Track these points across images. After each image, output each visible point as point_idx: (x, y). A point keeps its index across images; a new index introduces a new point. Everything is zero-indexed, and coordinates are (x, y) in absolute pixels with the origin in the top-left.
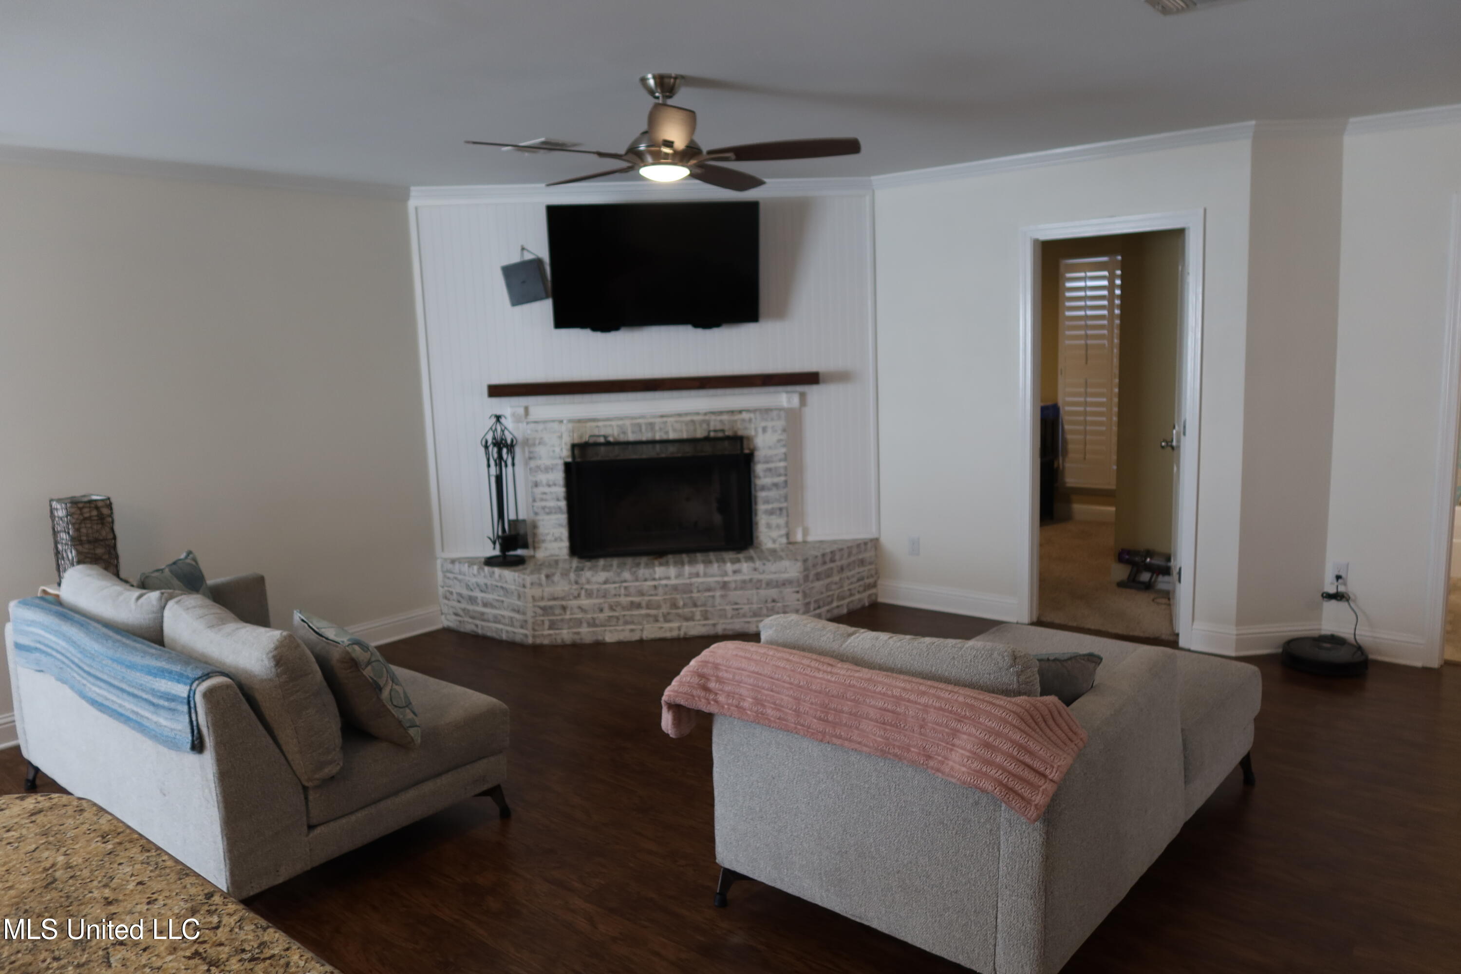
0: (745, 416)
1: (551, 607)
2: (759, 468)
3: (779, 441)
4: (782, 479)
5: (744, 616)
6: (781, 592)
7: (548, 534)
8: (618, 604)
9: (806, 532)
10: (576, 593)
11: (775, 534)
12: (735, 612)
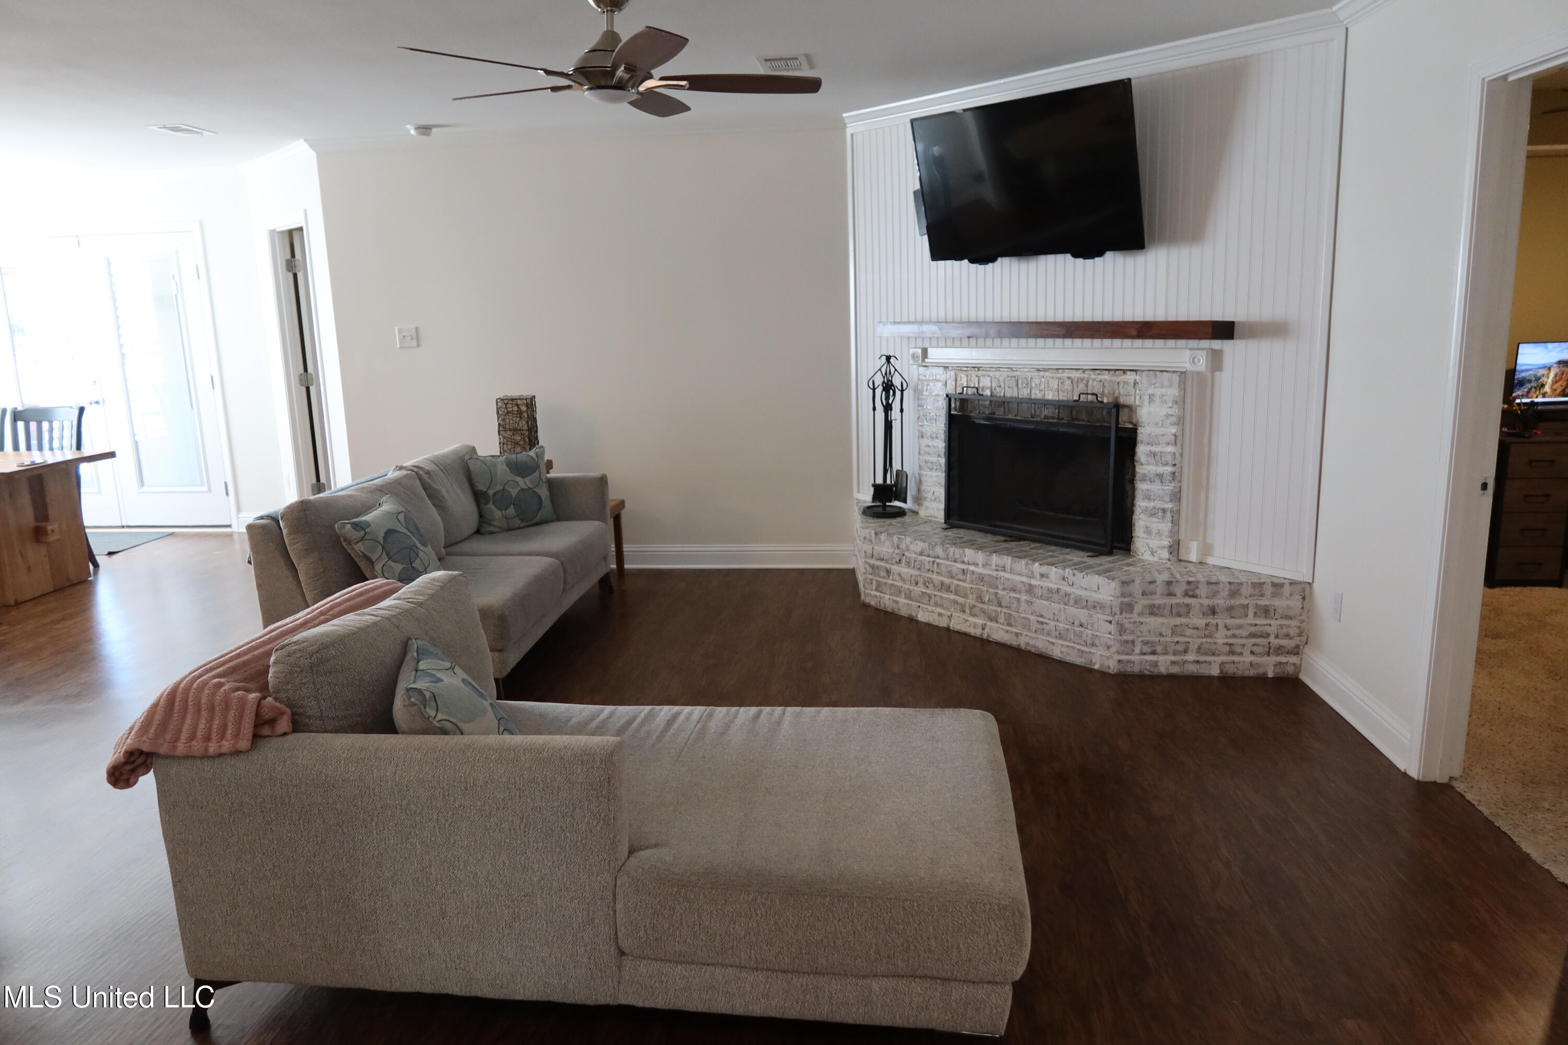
0: (1130, 377)
1: (878, 567)
2: (1142, 450)
3: (1168, 416)
4: (1169, 469)
5: (1049, 634)
6: (1090, 616)
7: (929, 491)
8: (931, 581)
9: (1207, 549)
10: (897, 559)
11: (1154, 543)
12: (1039, 626)
